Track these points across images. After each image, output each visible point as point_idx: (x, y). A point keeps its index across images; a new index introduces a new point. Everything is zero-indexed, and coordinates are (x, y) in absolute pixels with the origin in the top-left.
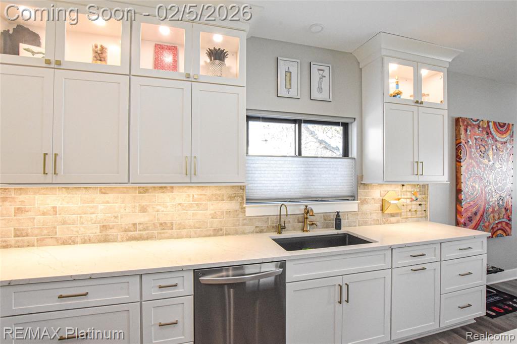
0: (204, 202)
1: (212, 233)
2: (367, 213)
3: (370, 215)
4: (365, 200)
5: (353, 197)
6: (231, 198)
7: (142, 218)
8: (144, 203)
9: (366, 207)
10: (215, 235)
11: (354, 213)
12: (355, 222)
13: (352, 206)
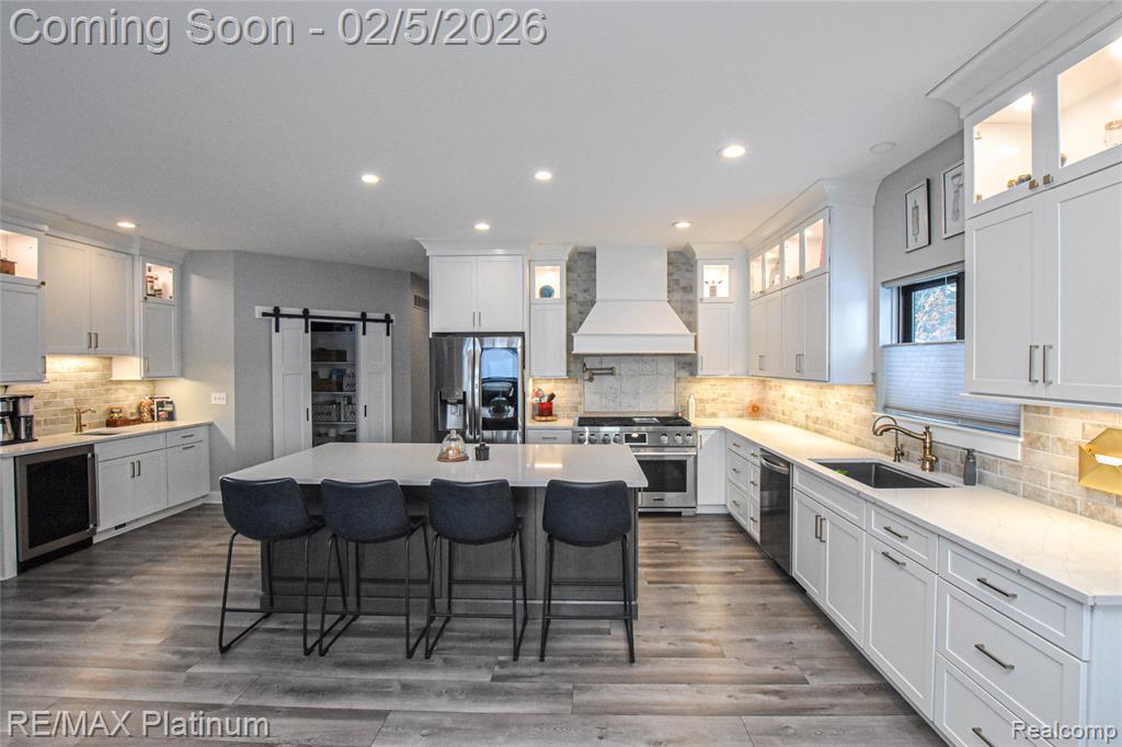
0: (850, 403)
1: (853, 439)
2: (1042, 473)
3: (1052, 478)
4: (1039, 437)
5: (1013, 428)
6: (867, 402)
7: (818, 413)
8: (821, 399)
9: (1039, 457)
10: (855, 444)
11: (1014, 465)
12: (1015, 484)
13: (1012, 448)
